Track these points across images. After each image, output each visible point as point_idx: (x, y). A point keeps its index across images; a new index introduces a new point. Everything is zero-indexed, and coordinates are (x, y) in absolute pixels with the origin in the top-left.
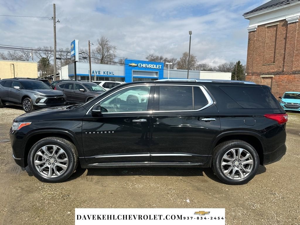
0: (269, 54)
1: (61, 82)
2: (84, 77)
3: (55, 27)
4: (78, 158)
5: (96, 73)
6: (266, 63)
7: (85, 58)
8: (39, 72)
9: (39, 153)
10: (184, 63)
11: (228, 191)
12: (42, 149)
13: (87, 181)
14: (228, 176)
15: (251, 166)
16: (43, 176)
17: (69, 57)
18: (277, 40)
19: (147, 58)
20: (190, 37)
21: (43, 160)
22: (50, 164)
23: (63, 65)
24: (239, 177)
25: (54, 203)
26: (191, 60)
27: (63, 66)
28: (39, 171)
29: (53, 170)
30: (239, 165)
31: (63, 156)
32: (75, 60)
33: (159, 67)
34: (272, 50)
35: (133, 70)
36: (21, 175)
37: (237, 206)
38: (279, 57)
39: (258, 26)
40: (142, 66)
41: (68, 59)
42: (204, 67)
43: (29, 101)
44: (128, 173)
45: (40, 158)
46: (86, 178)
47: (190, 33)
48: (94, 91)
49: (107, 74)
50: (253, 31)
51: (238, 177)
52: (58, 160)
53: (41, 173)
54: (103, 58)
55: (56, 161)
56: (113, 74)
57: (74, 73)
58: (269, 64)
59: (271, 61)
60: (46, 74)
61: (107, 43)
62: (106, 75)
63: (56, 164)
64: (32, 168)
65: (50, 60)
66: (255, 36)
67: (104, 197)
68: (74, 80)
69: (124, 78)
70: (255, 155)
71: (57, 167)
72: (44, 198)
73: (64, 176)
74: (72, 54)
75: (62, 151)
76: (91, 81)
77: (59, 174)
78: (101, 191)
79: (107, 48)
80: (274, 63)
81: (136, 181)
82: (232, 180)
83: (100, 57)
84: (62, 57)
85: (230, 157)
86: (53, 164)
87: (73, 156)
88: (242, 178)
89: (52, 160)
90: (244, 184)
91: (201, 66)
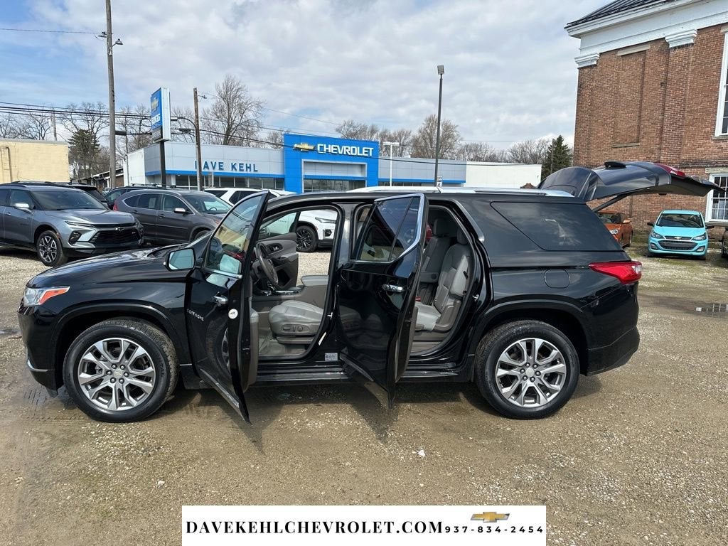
0: (626, 123)
1: (129, 191)
2: (183, 179)
3: (110, 57)
4: (177, 367)
5: (214, 168)
6: (619, 143)
7: (186, 131)
8: (71, 167)
9: (89, 357)
10: (428, 141)
11: (510, 432)
12: (95, 348)
13: (199, 417)
14: (510, 400)
15: (561, 376)
16: (99, 409)
17: (147, 129)
18: (646, 87)
19: (338, 130)
20: (441, 80)
21: (97, 372)
22: (113, 380)
23: (130, 149)
24: (535, 402)
25: (127, 465)
26: (446, 135)
27: (132, 151)
28: (88, 397)
29: (121, 394)
30: (536, 377)
31: (143, 362)
32: (162, 137)
33: (368, 153)
34: (632, 112)
35: (303, 160)
36: (47, 407)
37: (527, 462)
38: (650, 129)
39: (601, 54)
40: (325, 149)
41: (143, 133)
42: (476, 151)
43: (54, 238)
44: (291, 398)
45: (92, 368)
46: (197, 411)
47: (441, 70)
48: (210, 212)
49: (240, 170)
50: (588, 67)
51: (533, 401)
52: (131, 371)
53: (95, 401)
54: (229, 129)
55: (128, 375)
56: (255, 171)
57: (159, 169)
58: (625, 145)
59: (631, 137)
60: (89, 170)
61: (238, 93)
62: (238, 172)
63: (129, 380)
64: (72, 389)
65: (98, 135)
66: (593, 79)
67: (238, 450)
68: (161, 186)
69: (284, 179)
70: (570, 353)
71: (131, 386)
72: (104, 455)
73: (146, 406)
74: (153, 123)
75: (140, 351)
76: (201, 186)
77: (135, 402)
78: (230, 438)
79: (240, 106)
80: (638, 142)
81: (308, 416)
82: (519, 409)
83: (221, 127)
84: (129, 130)
85: (514, 359)
86: (122, 380)
87: (167, 361)
88: (542, 403)
89: (118, 372)
90: (547, 417)
91: (468, 148)
